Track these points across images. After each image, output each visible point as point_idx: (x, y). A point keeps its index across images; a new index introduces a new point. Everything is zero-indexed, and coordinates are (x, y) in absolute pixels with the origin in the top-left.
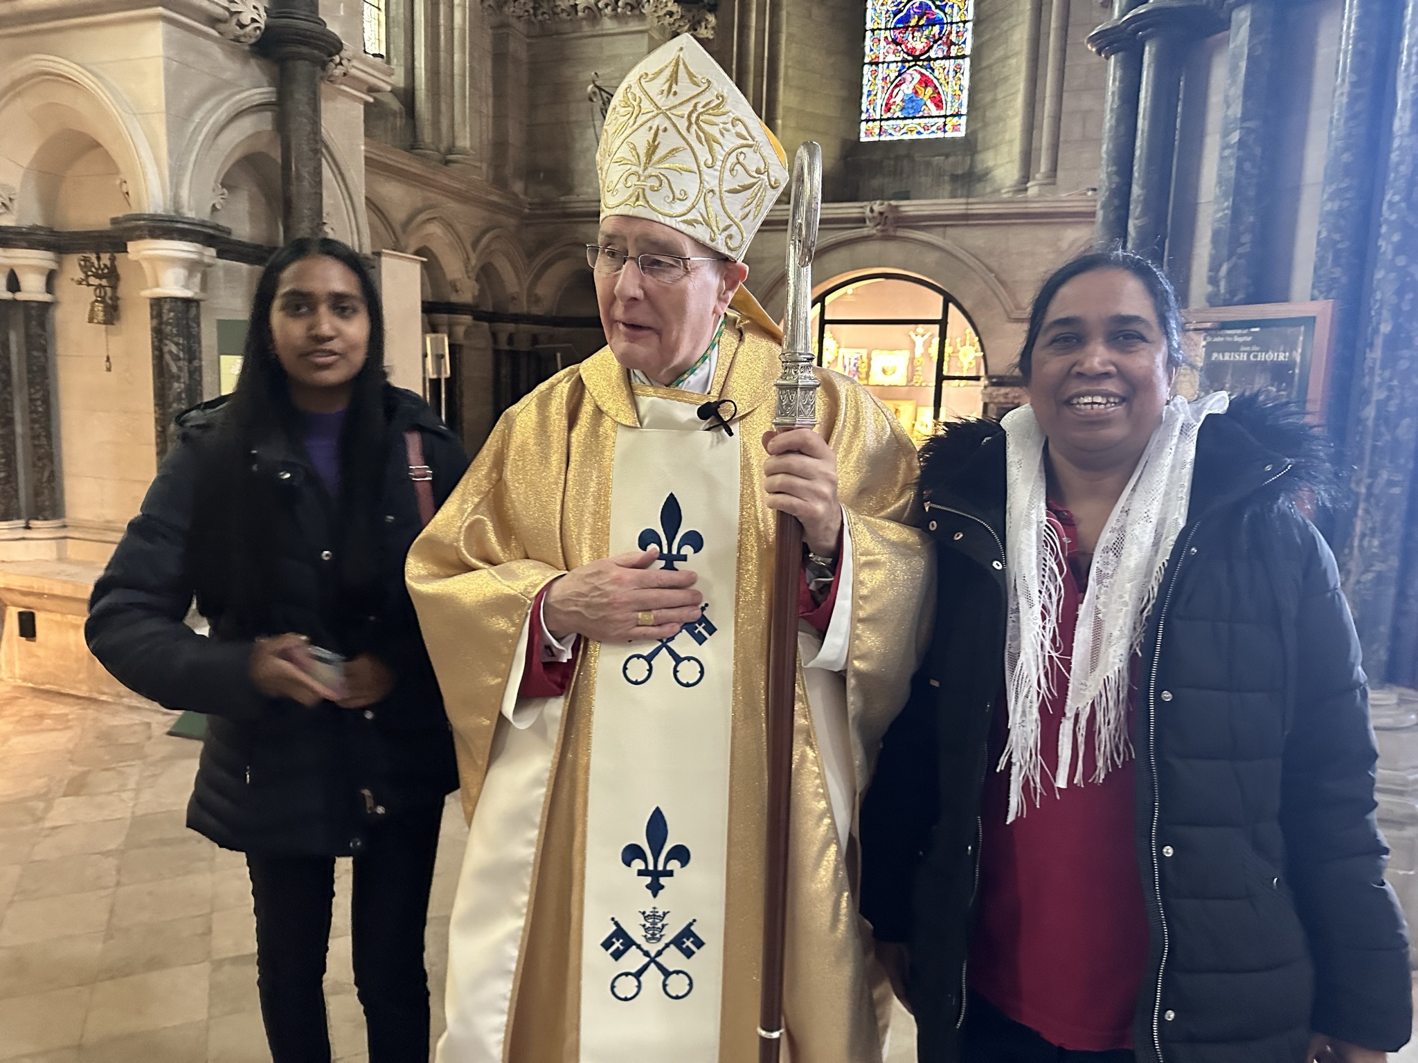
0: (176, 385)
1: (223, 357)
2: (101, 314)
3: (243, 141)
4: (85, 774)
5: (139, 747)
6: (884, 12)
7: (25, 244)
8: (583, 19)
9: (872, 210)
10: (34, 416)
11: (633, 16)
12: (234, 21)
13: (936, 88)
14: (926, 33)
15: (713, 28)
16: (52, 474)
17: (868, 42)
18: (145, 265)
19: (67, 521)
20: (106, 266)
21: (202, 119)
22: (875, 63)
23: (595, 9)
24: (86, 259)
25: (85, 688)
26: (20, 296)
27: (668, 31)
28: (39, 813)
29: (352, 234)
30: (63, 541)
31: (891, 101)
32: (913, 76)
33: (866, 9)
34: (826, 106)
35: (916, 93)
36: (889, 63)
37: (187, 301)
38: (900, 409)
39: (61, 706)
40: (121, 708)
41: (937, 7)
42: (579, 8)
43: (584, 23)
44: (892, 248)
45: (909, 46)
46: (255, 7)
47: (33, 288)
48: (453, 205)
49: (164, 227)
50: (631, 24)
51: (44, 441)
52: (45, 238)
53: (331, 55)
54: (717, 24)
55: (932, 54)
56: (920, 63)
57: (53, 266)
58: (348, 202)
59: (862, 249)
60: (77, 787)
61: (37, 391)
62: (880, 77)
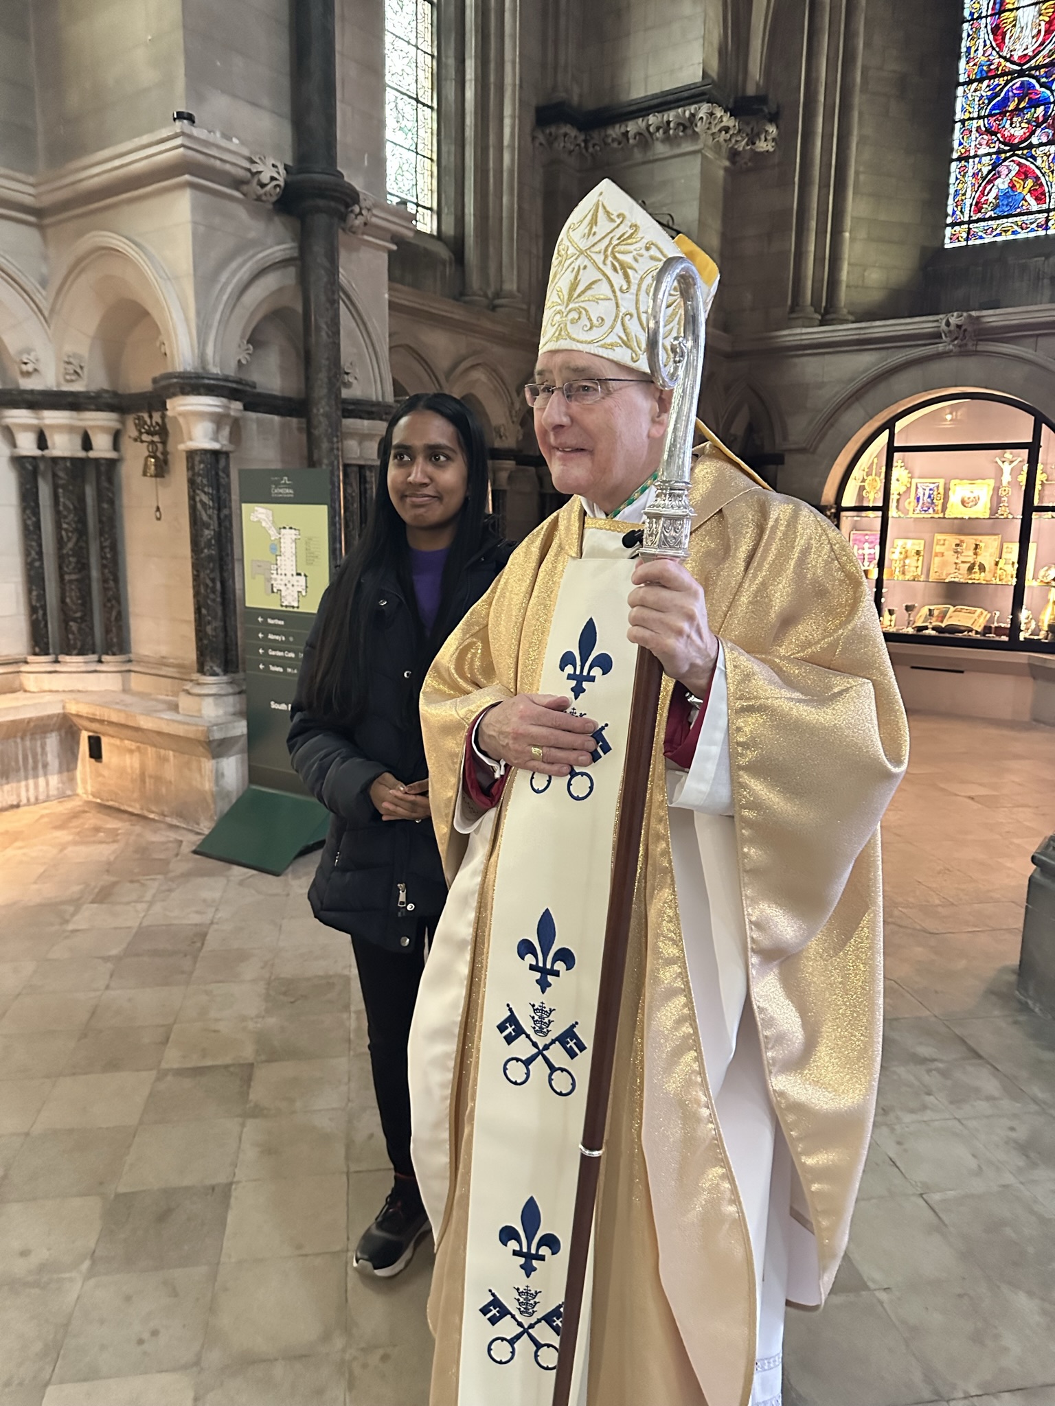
0: (206, 532)
1: (244, 505)
2: (153, 468)
3: (267, 297)
4: (114, 884)
5: (166, 862)
6: (977, 99)
7: (93, 407)
8: (634, 146)
9: (948, 324)
10: (104, 562)
11: (686, 135)
12: (255, 181)
13: (1037, 178)
14: (1028, 116)
15: (774, 140)
16: (119, 614)
17: (957, 135)
18: (181, 420)
19: (132, 656)
20: (157, 423)
21: (228, 278)
22: (964, 158)
23: (647, 134)
24: (139, 418)
25: (138, 806)
26: (92, 454)
27: (724, 150)
28: (67, 917)
29: (375, 382)
30: (127, 674)
31: (983, 200)
32: (1010, 169)
33: (956, 97)
34: (903, 213)
35: (1013, 187)
36: (981, 157)
37: (215, 454)
38: (982, 545)
39: (116, 821)
40: (162, 826)
41: (1042, 85)
42: (630, 135)
43: (636, 150)
44: (971, 365)
45: (1006, 134)
46: (273, 166)
47: (102, 447)
48: (497, 350)
49: (194, 384)
50: (683, 145)
51: (111, 584)
52: (109, 401)
53: (347, 206)
54: (779, 134)
55: (1034, 140)
56: (1019, 152)
57: (117, 425)
58: (371, 350)
59: (936, 367)
60: (104, 896)
61: (106, 540)
62: (970, 173)
